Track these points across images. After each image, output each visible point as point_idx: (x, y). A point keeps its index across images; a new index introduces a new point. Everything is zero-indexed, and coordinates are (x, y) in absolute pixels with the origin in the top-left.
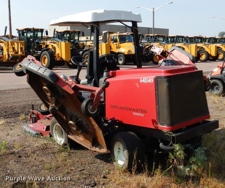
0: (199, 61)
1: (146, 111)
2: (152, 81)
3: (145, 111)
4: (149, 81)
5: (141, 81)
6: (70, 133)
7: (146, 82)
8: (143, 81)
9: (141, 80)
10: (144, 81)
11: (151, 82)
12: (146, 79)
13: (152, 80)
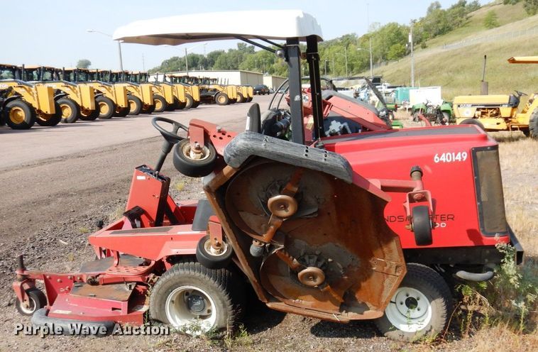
0: (97, 119)
1: (452, 217)
2: (465, 158)
3: (449, 217)
4: (457, 158)
5: (436, 159)
6: (277, 297)
7: (448, 161)
8: (441, 159)
9: (436, 157)
10: (444, 160)
11: (462, 159)
12: (449, 156)
13: (464, 155)
